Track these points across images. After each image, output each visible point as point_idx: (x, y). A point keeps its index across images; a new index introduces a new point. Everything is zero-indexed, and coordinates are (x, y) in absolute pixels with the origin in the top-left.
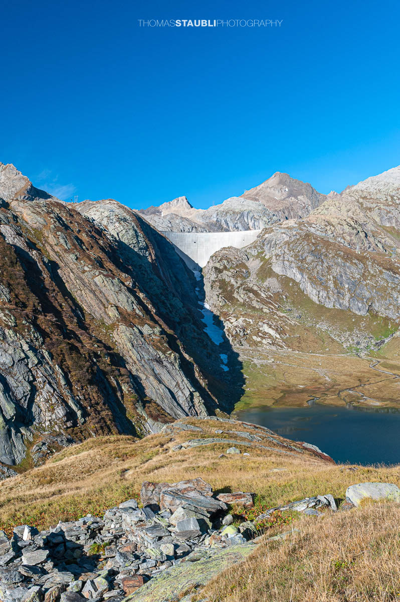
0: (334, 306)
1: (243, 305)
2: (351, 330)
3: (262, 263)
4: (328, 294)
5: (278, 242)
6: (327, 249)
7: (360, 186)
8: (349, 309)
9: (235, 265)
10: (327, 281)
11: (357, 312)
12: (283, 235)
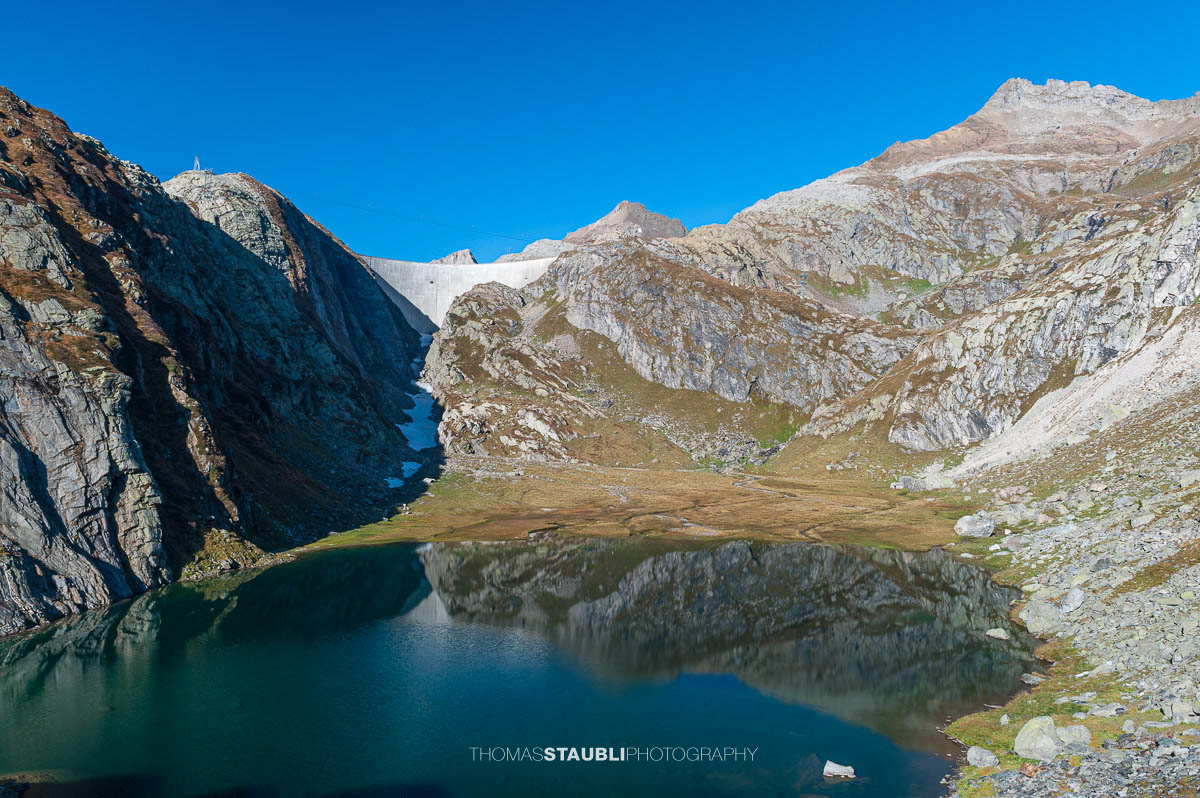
0: (682, 385)
1: (498, 383)
2: (712, 428)
3: (549, 310)
4: (671, 361)
5: (582, 270)
6: (673, 279)
7: (761, 205)
8: (712, 389)
9: (492, 313)
10: (669, 338)
11: (727, 396)
12: (594, 256)
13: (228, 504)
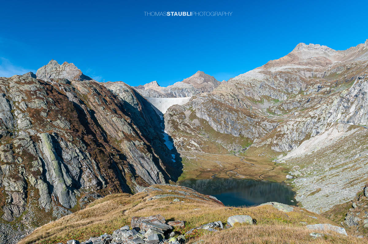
0: (224, 132)
1: (183, 131)
2: (232, 143)
3: (191, 112)
4: (221, 127)
5: (199, 103)
6: (221, 106)
7: (236, 78)
8: (231, 134)
9: (179, 113)
10: (221, 121)
11: (234, 135)
12: (201, 100)
13: (168, 175)
